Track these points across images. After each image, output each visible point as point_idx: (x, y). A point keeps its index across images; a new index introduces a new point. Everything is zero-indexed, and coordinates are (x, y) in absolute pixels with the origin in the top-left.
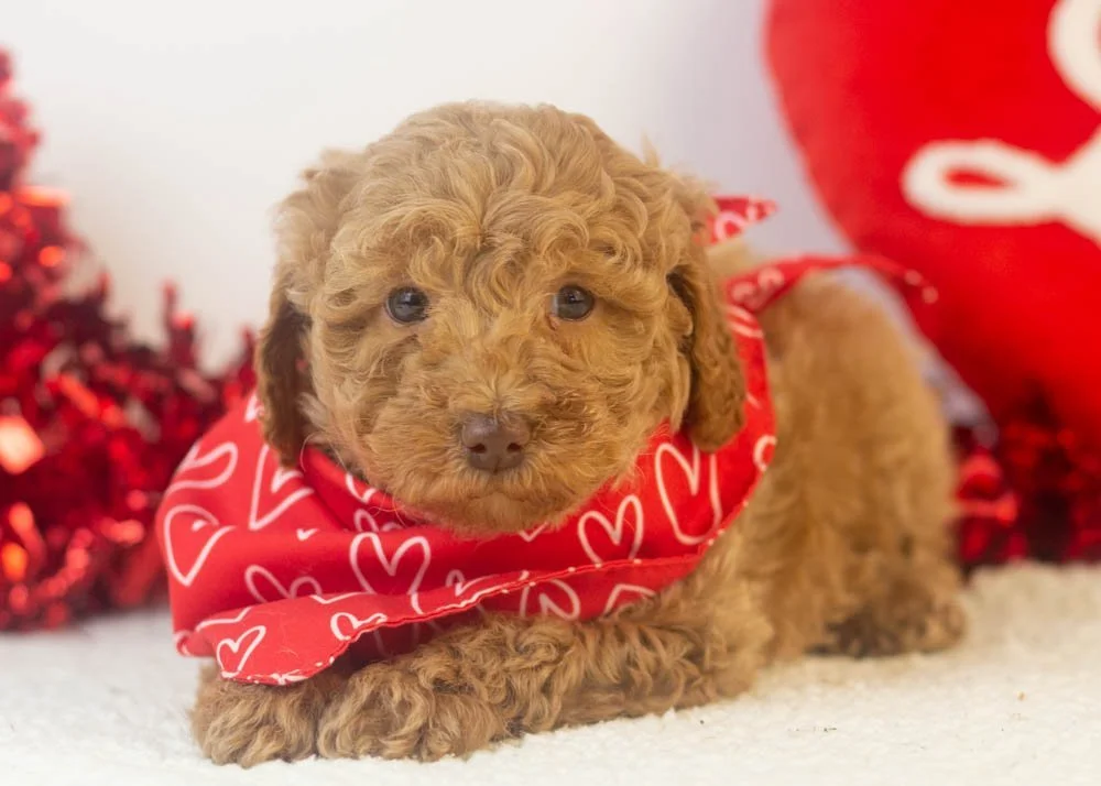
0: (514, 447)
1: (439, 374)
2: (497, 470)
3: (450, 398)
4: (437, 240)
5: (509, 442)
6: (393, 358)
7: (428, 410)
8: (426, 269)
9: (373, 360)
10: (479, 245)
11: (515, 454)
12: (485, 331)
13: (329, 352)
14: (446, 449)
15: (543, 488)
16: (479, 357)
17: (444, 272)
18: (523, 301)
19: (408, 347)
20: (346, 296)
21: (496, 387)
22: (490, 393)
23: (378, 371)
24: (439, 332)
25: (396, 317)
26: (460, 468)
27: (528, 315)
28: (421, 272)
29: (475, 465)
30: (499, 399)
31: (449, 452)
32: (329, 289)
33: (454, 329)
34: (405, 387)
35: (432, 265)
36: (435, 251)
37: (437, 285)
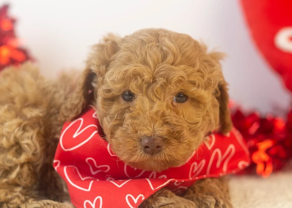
0: (158, 147)
1: (136, 121)
2: (152, 153)
3: (139, 130)
4: (139, 78)
5: (157, 145)
6: (122, 113)
7: (131, 134)
8: (134, 87)
9: (116, 113)
10: (151, 81)
11: (159, 149)
12: (151, 108)
13: (103, 107)
14: (136, 147)
15: (168, 159)
16: (148, 117)
17: (140, 88)
18: (164, 98)
19: (127, 110)
20: (109, 91)
21: (153, 127)
22: (151, 129)
23: (117, 117)
24: (137, 107)
25: (124, 99)
26: (141, 153)
27: (165, 104)
28: (133, 87)
29: (146, 152)
30: (154, 131)
31: (138, 147)
32: (104, 87)
33: (142, 107)
34: (125, 124)
35: (136, 86)
36: (138, 81)
37: (138, 92)
